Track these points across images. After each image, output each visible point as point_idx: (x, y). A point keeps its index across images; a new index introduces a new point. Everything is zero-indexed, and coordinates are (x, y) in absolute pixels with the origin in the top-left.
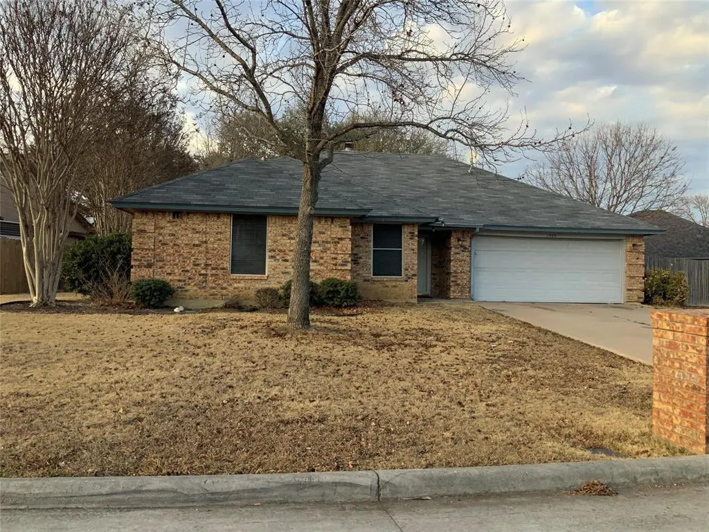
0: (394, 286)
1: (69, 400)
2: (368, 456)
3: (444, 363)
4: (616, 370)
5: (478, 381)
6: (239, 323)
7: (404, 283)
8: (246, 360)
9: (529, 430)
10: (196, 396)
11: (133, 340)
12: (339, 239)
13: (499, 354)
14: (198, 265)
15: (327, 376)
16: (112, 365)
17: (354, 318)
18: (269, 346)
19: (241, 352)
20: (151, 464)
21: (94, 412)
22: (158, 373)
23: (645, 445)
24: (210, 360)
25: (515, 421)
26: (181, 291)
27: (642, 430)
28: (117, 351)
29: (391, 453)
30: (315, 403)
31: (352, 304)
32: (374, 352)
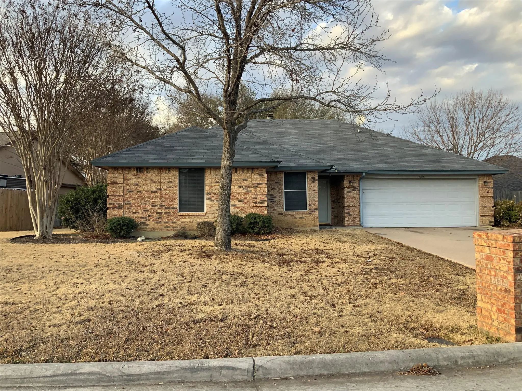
0: (301, 218)
1: (41, 306)
2: (251, 346)
3: (328, 275)
4: (461, 278)
5: (351, 288)
6: (181, 248)
7: (309, 215)
8: (178, 275)
9: (381, 325)
10: (134, 303)
11: (100, 262)
12: (258, 184)
13: (372, 267)
14: (155, 206)
15: (236, 286)
16: (80, 281)
17: (268, 242)
18: (198, 264)
19: (176, 269)
20: (88, 354)
21: (57, 315)
22: (111, 286)
23: (471, 335)
24: (150, 276)
25: (373, 318)
26: (144, 225)
27: (471, 323)
28: (86, 270)
29: (269, 344)
30: (221, 307)
31: (268, 231)
32: (277, 268)
